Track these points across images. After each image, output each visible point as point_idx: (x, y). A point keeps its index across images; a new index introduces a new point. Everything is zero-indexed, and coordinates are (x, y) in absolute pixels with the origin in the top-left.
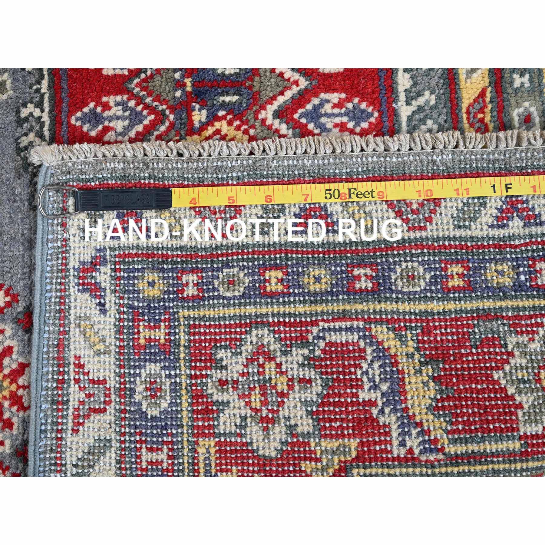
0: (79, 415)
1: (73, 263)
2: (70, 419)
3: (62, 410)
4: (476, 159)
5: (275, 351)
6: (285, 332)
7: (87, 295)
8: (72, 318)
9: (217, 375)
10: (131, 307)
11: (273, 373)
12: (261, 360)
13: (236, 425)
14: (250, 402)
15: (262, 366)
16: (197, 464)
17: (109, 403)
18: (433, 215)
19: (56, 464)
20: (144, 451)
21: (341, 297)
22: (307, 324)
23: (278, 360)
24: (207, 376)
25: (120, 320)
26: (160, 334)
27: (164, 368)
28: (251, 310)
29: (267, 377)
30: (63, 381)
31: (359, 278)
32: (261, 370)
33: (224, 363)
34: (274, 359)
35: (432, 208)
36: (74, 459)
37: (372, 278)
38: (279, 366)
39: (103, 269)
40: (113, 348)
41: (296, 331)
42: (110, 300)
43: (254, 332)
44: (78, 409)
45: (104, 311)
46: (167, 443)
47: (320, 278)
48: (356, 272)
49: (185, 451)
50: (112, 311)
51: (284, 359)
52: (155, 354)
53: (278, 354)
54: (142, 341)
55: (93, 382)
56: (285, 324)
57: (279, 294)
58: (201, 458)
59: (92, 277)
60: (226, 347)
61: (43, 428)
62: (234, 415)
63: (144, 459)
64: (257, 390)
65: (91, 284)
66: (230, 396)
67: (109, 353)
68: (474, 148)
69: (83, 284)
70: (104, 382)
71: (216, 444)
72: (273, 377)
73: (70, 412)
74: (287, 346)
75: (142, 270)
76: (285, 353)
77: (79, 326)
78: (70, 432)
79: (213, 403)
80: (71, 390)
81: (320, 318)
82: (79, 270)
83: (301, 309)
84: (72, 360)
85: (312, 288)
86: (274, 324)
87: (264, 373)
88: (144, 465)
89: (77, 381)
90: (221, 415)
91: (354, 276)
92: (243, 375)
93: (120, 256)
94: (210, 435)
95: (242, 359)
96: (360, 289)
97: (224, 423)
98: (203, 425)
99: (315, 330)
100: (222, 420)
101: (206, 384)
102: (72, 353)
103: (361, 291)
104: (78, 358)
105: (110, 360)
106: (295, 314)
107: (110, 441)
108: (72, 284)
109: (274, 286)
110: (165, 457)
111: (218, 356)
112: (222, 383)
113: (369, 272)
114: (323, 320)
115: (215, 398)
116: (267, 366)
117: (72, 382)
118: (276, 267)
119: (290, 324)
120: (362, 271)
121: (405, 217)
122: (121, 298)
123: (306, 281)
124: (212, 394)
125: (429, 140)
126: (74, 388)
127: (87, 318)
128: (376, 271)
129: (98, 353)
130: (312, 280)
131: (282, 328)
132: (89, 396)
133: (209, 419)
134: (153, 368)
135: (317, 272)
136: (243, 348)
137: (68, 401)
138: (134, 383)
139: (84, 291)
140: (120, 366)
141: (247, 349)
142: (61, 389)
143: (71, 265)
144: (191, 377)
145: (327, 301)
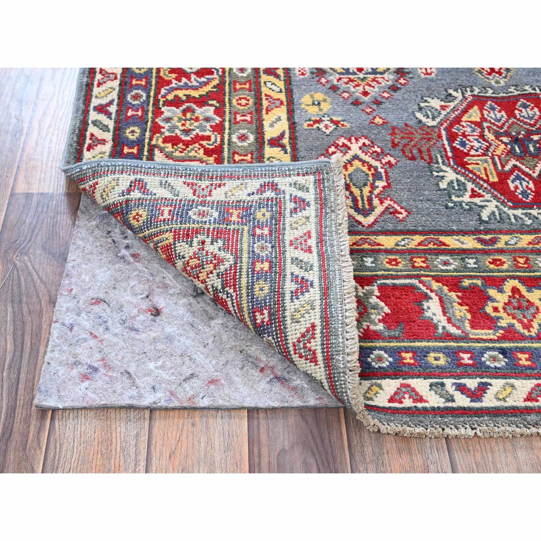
0: (193, 185)
1: (276, 180)
2: (192, 181)
3: (196, 178)
4: (341, 384)
5: (219, 269)
6: (230, 273)
7: (259, 187)
8: (246, 181)
9: (208, 240)
10: (251, 206)
11: (207, 269)
12: (214, 262)
13: (180, 253)
14: (192, 259)
15: (211, 263)
16: (160, 235)
17: (198, 196)
18: (304, 358)
19: (168, 174)
20: (170, 208)
21: (250, 304)
22: (235, 285)
23: (214, 271)
24: (208, 235)
25: (244, 202)
26: (234, 218)
27: (215, 219)
28: (245, 255)
29: (205, 267)
30: (212, 178)
31: (262, 314)
32: (209, 262)
33: (215, 243)
34: (215, 269)
35: (309, 357)
36: (170, 181)
37: (263, 322)
38: (211, 272)
39: (274, 193)
40: (229, 199)
41: (231, 279)
42: (256, 197)
43: (231, 257)
44: (196, 185)
45: (249, 195)
46: (172, 219)
47: (262, 290)
48: (265, 312)
49: (167, 227)
50: (249, 198)
51: (215, 274)
52: (224, 215)
53: (218, 271)
54: (231, 211)
55: (211, 191)
56: (236, 272)
57: (254, 268)
58: (163, 236)
59: (269, 189)
60: (224, 244)
61: (188, 169)
62: (185, 251)
63: (166, 208)
64: (198, 262)
65: (265, 189)
66: (196, 246)
67: (226, 198)
68: (349, 383)
69: (265, 185)
70: (210, 195)
71: (170, 243)
72: (205, 270)
73: (195, 181)
74: (223, 275)
75: (272, 211)
76: (218, 275)
77: (242, 184)
78: (185, 180)
79: (192, 238)
80: (207, 182)
81: (238, 293)
82: (273, 183)
83: (244, 281)
84: (223, 182)
85: (256, 286)
86: (236, 267)
87: (207, 264)
88: (162, 208)
89: (212, 185)
90: (185, 243)
91: (263, 310)
92: (207, 252)
93: (280, 201)
94: (174, 238)
95: (216, 251)
96: (256, 316)
97: (181, 246)
98: (180, 234)
99: (231, 291)
100: (182, 244)
101: (203, 234)
102: (227, 182)
103: (255, 316)
104: (224, 184)
105: (222, 198)
106: (241, 278)
107: (178, 196)
108: (265, 180)
109: (258, 266)
110: (165, 217)
111: (219, 241)
112: (203, 243)
113: (266, 319)
114: (237, 295)
115: (195, 239)
116: (212, 265)
117: (211, 182)
118: (271, 267)
119: (235, 275)
120: (266, 315)
121: (301, 339)
122: (256, 202)
123: (261, 282)
124: (197, 237)
125: (353, 350)
126: (208, 183)
127: (246, 188)
128: (267, 325)
129: (226, 193)
130: (261, 286)
131: (232, 271)
132: (203, 189)
133: (183, 237)
134: (216, 214)
135: (267, 288)
136: (223, 252)
137: (201, 180)
138: (208, 206)
139: (261, 185)
140: (218, 202)
141: (222, 254)
142: (208, 177)
143: (275, 179)
144: (209, 229)
145: (248, 296)
